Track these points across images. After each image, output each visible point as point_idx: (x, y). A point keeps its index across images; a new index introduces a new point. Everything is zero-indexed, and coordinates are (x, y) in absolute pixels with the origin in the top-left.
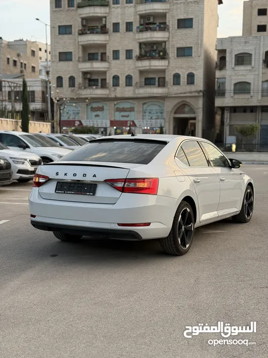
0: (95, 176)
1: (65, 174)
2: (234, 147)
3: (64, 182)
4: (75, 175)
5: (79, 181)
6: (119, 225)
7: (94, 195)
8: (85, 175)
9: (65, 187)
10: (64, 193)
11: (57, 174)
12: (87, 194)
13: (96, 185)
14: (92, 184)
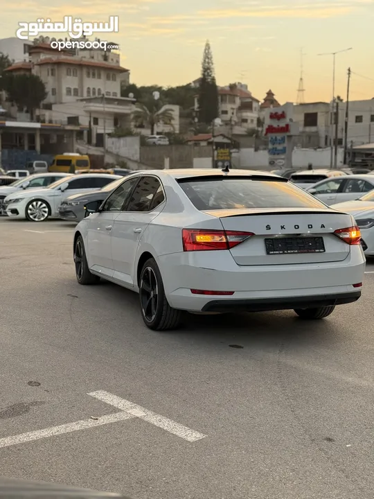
0: (323, 226)
1: (282, 227)
4: (297, 227)
7: (325, 251)
8: (310, 227)
9: (280, 245)
11: (268, 227)
13: (322, 238)
14: (315, 238)
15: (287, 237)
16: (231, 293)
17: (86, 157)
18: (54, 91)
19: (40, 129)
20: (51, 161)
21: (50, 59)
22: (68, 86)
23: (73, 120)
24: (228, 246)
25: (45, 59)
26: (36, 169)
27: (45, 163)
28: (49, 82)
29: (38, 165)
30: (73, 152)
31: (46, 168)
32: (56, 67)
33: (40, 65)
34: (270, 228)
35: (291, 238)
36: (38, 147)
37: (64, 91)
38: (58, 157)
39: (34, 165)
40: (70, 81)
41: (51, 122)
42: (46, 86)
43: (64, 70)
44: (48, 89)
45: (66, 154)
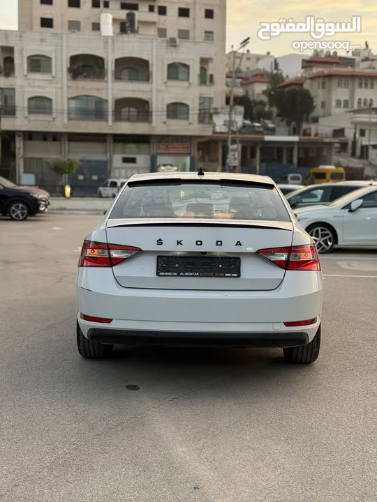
0: (239, 244)
1: (179, 243)
2: (68, 190)
3: (172, 257)
4: (199, 243)
5: (205, 253)
6: (287, 324)
7: (239, 276)
8: (219, 243)
9: (177, 265)
10: (179, 275)
11: (160, 242)
12: (226, 275)
13: (239, 259)
14: (230, 258)
15: (189, 255)
16: (109, 321)
17: (341, 170)
18: (323, 105)
19: (298, 143)
20: (307, 174)
21: (323, 72)
22: (337, 98)
23: (339, 132)
24: (111, 262)
25: (318, 72)
26: (290, 181)
27: (300, 176)
28: (318, 94)
29: (293, 178)
30: (330, 164)
31: (301, 181)
32: (327, 80)
33: (312, 78)
34: (162, 243)
35: (195, 257)
36: (295, 160)
37: (334, 103)
38: (314, 170)
39: (289, 178)
40: (340, 93)
41: (316, 135)
42: (315, 99)
43: (335, 82)
44: (317, 102)
45: (322, 167)
